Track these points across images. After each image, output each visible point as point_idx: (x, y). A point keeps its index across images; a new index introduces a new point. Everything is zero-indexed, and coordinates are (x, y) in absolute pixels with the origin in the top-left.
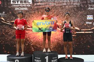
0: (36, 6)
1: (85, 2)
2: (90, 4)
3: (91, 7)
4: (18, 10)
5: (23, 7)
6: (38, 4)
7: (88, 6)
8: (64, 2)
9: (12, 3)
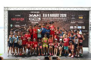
0: (43, 21)
1: (69, 19)
2: (72, 20)
3: (73, 22)
4: (33, 24)
5: (36, 22)
6: (44, 20)
7: (71, 21)
8: (57, 19)
9: (30, 19)
